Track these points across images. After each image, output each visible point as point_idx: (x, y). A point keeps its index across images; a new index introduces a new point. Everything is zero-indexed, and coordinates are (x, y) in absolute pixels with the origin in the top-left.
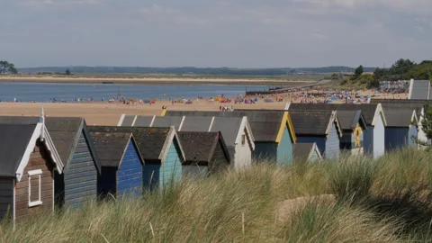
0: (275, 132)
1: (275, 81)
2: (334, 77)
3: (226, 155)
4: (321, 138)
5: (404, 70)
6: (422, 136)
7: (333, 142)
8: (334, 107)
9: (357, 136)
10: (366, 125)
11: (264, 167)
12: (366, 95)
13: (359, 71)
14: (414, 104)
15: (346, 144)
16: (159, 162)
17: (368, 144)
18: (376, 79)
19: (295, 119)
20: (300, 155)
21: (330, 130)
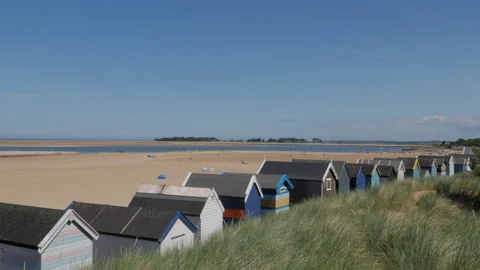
0: (413, 166)
1: (412, 146)
2: (434, 145)
3: (395, 174)
4: (430, 169)
5: (461, 142)
6: (469, 169)
7: (434, 170)
8: (435, 157)
9: (444, 167)
10: (447, 164)
11: (409, 180)
12: (447, 152)
13: (444, 142)
14: (466, 156)
15: (439, 170)
16: (371, 176)
17: (448, 171)
18: (450, 145)
19: (420, 162)
20: (422, 174)
21: (433, 165)
